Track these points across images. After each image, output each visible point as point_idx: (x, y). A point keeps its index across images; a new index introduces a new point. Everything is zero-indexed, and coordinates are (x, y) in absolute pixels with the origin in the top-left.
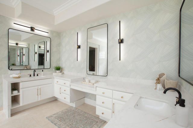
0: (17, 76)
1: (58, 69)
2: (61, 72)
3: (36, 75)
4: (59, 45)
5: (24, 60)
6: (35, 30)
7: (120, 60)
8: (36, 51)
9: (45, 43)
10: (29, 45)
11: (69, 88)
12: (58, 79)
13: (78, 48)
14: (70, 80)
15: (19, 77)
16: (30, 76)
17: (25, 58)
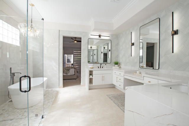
0: (92, 67)
1: (116, 63)
2: (119, 66)
3: (101, 67)
4: (118, 44)
5: (95, 58)
6: (101, 37)
7: (173, 52)
8: (102, 51)
9: (108, 44)
10: (98, 47)
11: (123, 78)
12: (116, 70)
13: (132, 45)
14: (124, 71)
15: (93, 68)
16: (98, 68)
17: (95, 57)
